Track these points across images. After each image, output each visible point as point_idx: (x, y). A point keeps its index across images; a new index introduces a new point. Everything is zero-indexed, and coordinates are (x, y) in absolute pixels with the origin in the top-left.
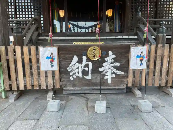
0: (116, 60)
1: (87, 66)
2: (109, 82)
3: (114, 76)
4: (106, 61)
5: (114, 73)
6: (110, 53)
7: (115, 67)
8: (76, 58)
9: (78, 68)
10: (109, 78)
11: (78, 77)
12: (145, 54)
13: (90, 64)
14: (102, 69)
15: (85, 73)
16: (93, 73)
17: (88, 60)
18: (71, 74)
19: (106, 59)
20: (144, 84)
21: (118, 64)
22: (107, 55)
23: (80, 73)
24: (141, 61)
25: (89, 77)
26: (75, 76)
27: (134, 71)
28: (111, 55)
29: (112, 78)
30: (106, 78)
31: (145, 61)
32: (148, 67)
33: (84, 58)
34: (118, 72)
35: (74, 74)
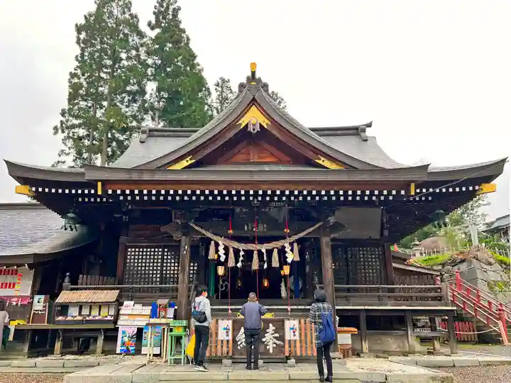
0: (275, 331)
2: (271, 351)
3: (275, 345)
4: (267, 333)
5: (274, 343)
6: (271, 325)
7: (276, 338)
10: (271, 347)
12: (297, 326)
14: (264, 340)
18: (239, 343)
19: (267, 330)
20: (299, 354)
21: (277, 335)
22: (268, 328)
24: (294, 332)
26: (241, 346)
27: (290, 341)
28: (272, 327)
29: (273, 348)
30: (268, 347)
31: (297, 333)
32: (300, 337)
34: (278, 342)
35: (241, 343)
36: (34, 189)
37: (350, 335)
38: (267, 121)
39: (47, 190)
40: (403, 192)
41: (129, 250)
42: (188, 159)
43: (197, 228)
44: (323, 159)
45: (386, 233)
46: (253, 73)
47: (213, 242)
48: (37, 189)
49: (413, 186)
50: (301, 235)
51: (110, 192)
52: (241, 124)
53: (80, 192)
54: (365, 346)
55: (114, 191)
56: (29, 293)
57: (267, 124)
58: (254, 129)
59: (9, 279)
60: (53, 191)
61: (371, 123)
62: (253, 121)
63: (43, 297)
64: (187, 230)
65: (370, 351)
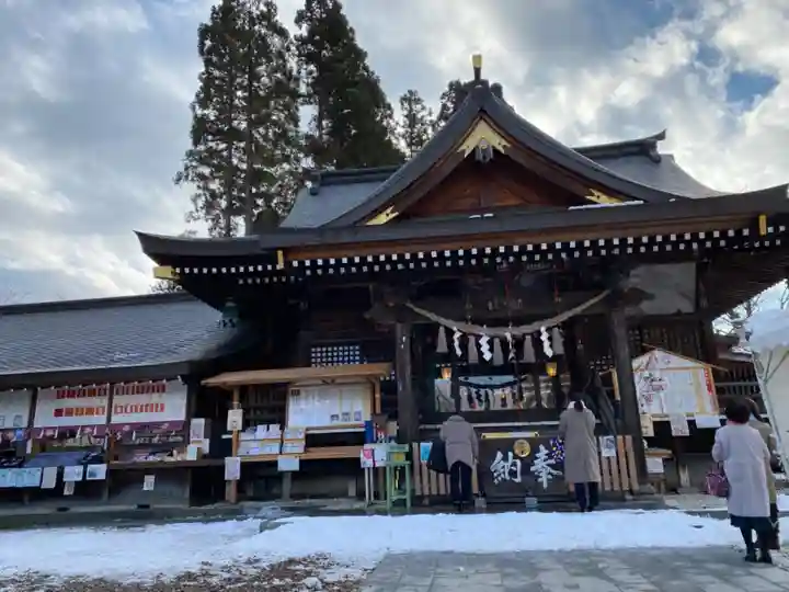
0: (550, 456)
1: (514, 464)
2: (545, 485)
3: (550, 477)
4: (537, 458)
5: (550, 473)
6: (542, 447)
7: (551, 466)
8: (499, 455)
9: (503, 467)
10: (544, 479)
11: (504, 480)
13: (518, 462)
14: (532, 469)
15: (513, 474)
16: (522, 474)
17: (515, 457)
18: (495, 475)
19: (537, 455)
21: (552, 461)
22: (538, 451)
23: (507, 474)
25: (518, 480)
26: (500, 478)
28: (543, 451)
29: (548, 480)
30: (540, 480)
33: (510, 454)
34: (555, 472)
35: (499, 475)
36: (178, 270)
37: (660, 460)
38: (504, 143)
39: (196, 271)
40: (746, 232)
41: (313, 350)
42: (389, 211)
43: (417, 310)
44: (596, 193)
45: (704, 303)
46: (477, 71)
47: (442, 329)
48: (182, 271)
49: (763, 219)
50: (578, 310)
51: (295, 264)
52: (464, 151)
53: (242, 269)
54: (685, 477)
55: (302, 263)
56: (182, 417)
57: (504, 147)
58: (484, 157)
59: (155, 398)
60: (205, 271)
61: (664, 132)
62: (483, 146)
63: (202, 421)
64: (402, 314)
65: (692, 484)
